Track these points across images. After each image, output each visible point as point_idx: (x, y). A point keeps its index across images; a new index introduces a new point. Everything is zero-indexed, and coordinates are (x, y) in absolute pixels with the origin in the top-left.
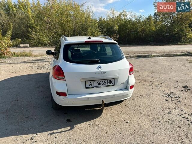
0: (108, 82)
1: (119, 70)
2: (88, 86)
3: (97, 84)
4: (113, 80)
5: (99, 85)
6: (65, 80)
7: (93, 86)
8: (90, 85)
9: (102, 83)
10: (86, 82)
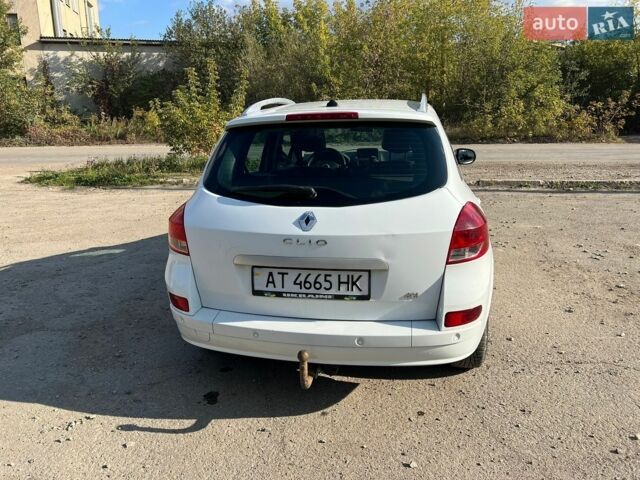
0: (340, 283)
1: (393, 235)
2: (260, 285)
3: (295, 283)
4: (366, 275)
5: (304, 290)
6: (188, 254)
7: (279, 289)
8: (268, 282)
9: (316, 282)
10: (256, 270)
